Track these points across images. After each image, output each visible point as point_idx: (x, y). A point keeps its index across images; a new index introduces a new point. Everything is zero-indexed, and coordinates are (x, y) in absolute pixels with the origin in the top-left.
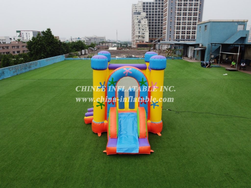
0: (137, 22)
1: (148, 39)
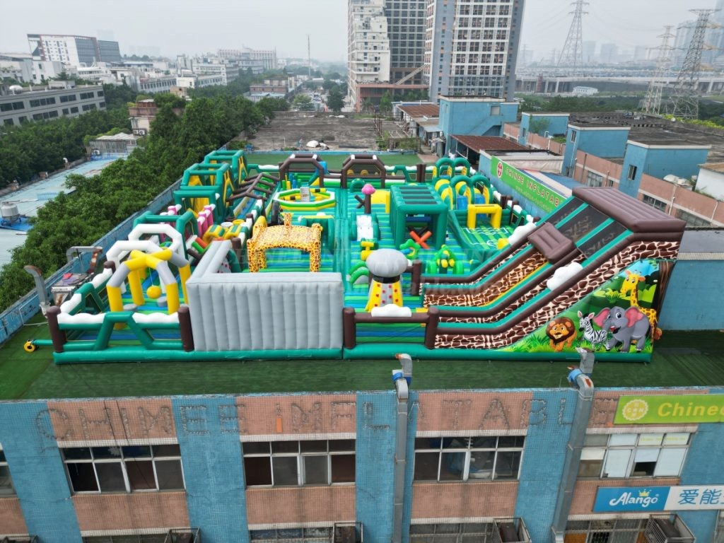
0: (361, 25)
1: (388, 73)
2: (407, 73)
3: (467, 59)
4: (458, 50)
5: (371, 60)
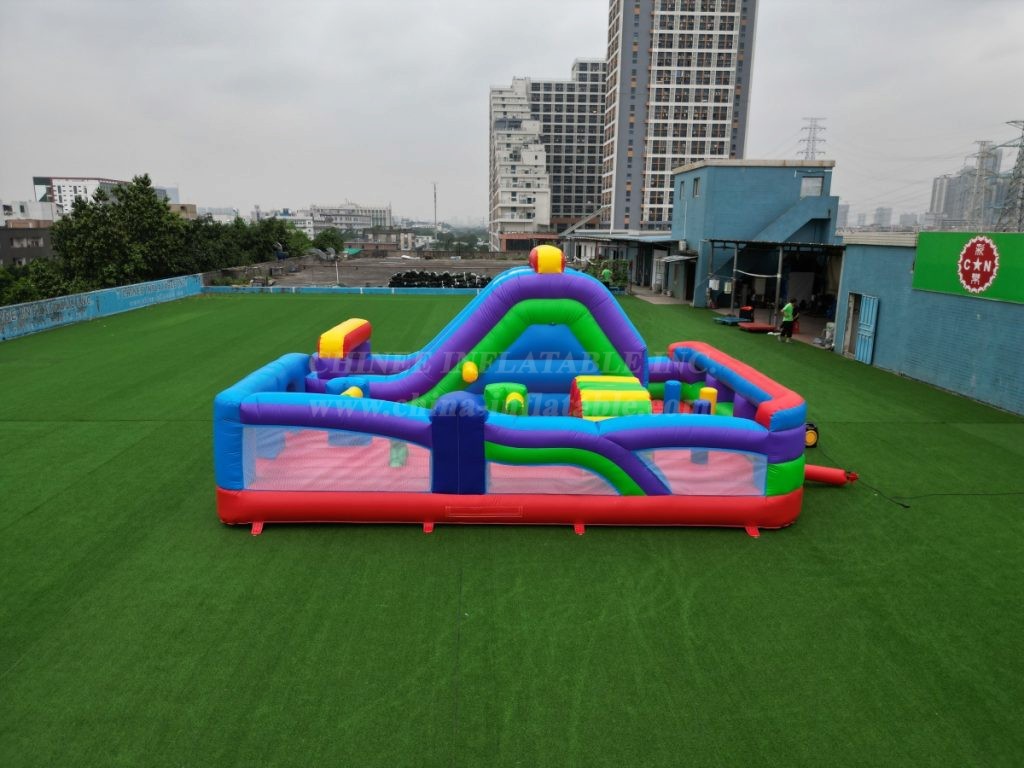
0: (508, 156)
1: (547, 221)
4: (654, 186)
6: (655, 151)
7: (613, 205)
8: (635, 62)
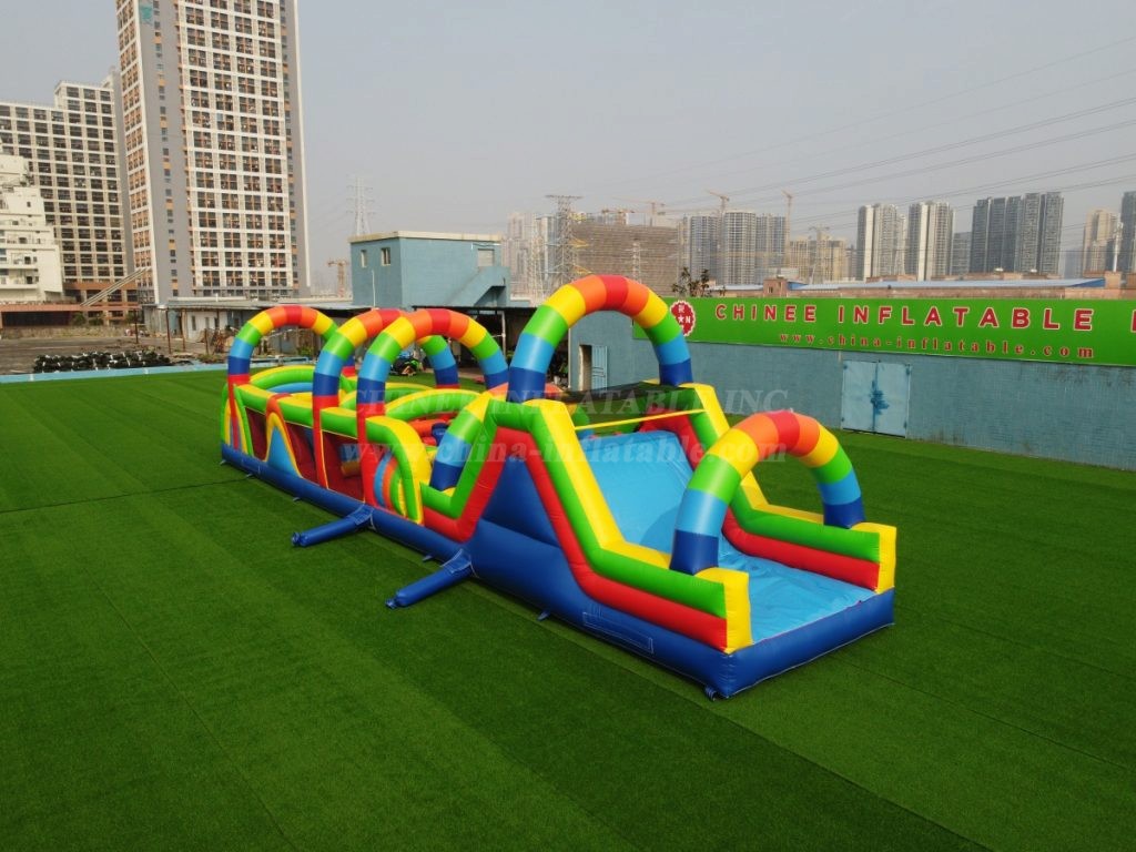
1: (59, 289)
2: (91, 293)
3: (222, 260)
4: (203, 245)
5: (16, 262)
6: (201, 204)
7: (154, 267)
8: (162, 98)
